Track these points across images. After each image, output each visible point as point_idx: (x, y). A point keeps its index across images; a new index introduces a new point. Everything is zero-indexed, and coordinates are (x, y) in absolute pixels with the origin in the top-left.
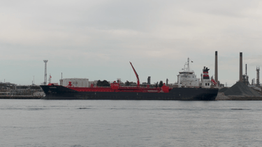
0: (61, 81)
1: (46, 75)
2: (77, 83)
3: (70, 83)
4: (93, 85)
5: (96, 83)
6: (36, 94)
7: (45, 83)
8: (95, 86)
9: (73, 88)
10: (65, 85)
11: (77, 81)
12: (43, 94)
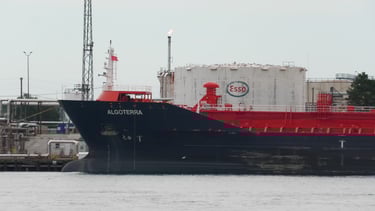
0: (167, 78)
1: (89, 47)
2: (244, 90)
3: (211, 88)
4: (327, 99)
5: (343, 90)
6: (41, 145)
7: (85, 89)
8: (340, 107)
9: (229, 113)
10: (187, 97)
11: (244, 79)
12: (73, 144)
